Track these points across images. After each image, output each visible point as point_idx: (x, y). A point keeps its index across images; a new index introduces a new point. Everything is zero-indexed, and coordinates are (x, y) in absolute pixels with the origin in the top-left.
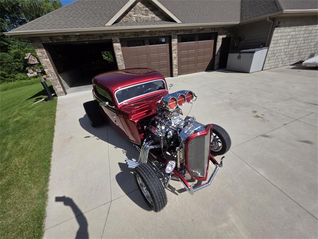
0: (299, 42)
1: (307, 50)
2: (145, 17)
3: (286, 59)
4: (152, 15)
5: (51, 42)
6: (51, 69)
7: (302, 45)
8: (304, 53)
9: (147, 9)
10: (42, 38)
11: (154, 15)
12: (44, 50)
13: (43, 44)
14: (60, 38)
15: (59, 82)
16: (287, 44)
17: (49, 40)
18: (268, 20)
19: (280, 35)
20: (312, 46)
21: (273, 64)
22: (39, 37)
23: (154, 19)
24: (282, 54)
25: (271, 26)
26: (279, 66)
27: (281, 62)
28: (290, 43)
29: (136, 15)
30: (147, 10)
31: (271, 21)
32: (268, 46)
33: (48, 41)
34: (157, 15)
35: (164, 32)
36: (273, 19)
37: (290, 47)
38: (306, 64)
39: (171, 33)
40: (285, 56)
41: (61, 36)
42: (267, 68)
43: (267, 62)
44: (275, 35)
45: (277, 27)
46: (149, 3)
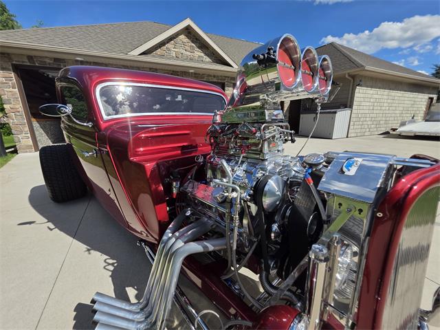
0: (384, 108)
1: (393, 119)
2: (189, 54)
3: (373, 126)
4: (198, 53)
5: (29, 64)
6: (17, 106)
7: (387, 112)
8: (390, 122)
9: (193, 44)
10: (13, 56)
11: (202, 54)
12: (13, 75)
13: (13, 65)
14: (48, 61)
15: (27, 129)
16: (371, 108)
17: (27, 61)
18: (347, 76)
19: (362, 95)
20: (398, 115)
21: (359, 131)
22: (8, 54)
23: (202, 59)
24: (367, 119)
25: (351, 84)
26: (366, 134)
27: (368, 130)
28: (375, 108)
29: (176, 50)
30: (193, 46)
31: (350, 78)
32: (351, 107)
33: (23, 62)
34: (206, 54)
35: (214, 76)
36: (353, 77)
37: (375, 112)
38: (401, 132)
39: (225, 79)
40: (371, 123)
41: (51, 59)
42: (353, 135)
43: (351, 127)
44: (356, 95)
45: (358, 85)
46: (197, 39)
